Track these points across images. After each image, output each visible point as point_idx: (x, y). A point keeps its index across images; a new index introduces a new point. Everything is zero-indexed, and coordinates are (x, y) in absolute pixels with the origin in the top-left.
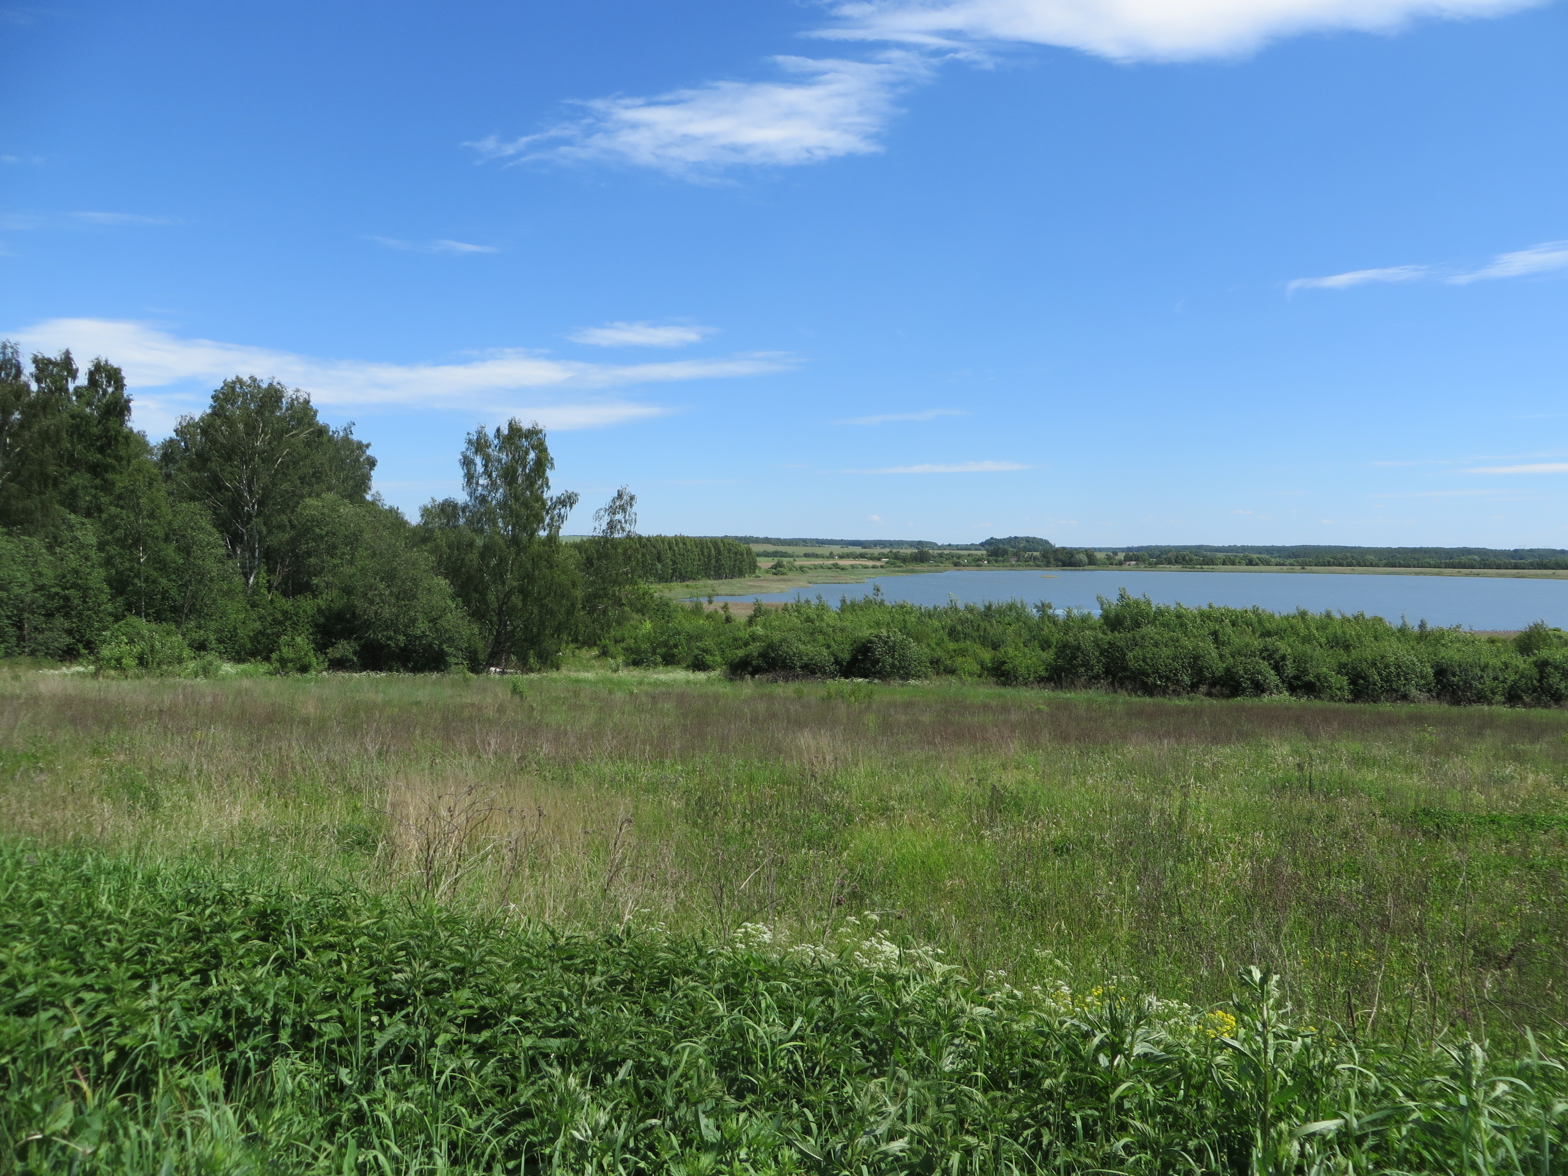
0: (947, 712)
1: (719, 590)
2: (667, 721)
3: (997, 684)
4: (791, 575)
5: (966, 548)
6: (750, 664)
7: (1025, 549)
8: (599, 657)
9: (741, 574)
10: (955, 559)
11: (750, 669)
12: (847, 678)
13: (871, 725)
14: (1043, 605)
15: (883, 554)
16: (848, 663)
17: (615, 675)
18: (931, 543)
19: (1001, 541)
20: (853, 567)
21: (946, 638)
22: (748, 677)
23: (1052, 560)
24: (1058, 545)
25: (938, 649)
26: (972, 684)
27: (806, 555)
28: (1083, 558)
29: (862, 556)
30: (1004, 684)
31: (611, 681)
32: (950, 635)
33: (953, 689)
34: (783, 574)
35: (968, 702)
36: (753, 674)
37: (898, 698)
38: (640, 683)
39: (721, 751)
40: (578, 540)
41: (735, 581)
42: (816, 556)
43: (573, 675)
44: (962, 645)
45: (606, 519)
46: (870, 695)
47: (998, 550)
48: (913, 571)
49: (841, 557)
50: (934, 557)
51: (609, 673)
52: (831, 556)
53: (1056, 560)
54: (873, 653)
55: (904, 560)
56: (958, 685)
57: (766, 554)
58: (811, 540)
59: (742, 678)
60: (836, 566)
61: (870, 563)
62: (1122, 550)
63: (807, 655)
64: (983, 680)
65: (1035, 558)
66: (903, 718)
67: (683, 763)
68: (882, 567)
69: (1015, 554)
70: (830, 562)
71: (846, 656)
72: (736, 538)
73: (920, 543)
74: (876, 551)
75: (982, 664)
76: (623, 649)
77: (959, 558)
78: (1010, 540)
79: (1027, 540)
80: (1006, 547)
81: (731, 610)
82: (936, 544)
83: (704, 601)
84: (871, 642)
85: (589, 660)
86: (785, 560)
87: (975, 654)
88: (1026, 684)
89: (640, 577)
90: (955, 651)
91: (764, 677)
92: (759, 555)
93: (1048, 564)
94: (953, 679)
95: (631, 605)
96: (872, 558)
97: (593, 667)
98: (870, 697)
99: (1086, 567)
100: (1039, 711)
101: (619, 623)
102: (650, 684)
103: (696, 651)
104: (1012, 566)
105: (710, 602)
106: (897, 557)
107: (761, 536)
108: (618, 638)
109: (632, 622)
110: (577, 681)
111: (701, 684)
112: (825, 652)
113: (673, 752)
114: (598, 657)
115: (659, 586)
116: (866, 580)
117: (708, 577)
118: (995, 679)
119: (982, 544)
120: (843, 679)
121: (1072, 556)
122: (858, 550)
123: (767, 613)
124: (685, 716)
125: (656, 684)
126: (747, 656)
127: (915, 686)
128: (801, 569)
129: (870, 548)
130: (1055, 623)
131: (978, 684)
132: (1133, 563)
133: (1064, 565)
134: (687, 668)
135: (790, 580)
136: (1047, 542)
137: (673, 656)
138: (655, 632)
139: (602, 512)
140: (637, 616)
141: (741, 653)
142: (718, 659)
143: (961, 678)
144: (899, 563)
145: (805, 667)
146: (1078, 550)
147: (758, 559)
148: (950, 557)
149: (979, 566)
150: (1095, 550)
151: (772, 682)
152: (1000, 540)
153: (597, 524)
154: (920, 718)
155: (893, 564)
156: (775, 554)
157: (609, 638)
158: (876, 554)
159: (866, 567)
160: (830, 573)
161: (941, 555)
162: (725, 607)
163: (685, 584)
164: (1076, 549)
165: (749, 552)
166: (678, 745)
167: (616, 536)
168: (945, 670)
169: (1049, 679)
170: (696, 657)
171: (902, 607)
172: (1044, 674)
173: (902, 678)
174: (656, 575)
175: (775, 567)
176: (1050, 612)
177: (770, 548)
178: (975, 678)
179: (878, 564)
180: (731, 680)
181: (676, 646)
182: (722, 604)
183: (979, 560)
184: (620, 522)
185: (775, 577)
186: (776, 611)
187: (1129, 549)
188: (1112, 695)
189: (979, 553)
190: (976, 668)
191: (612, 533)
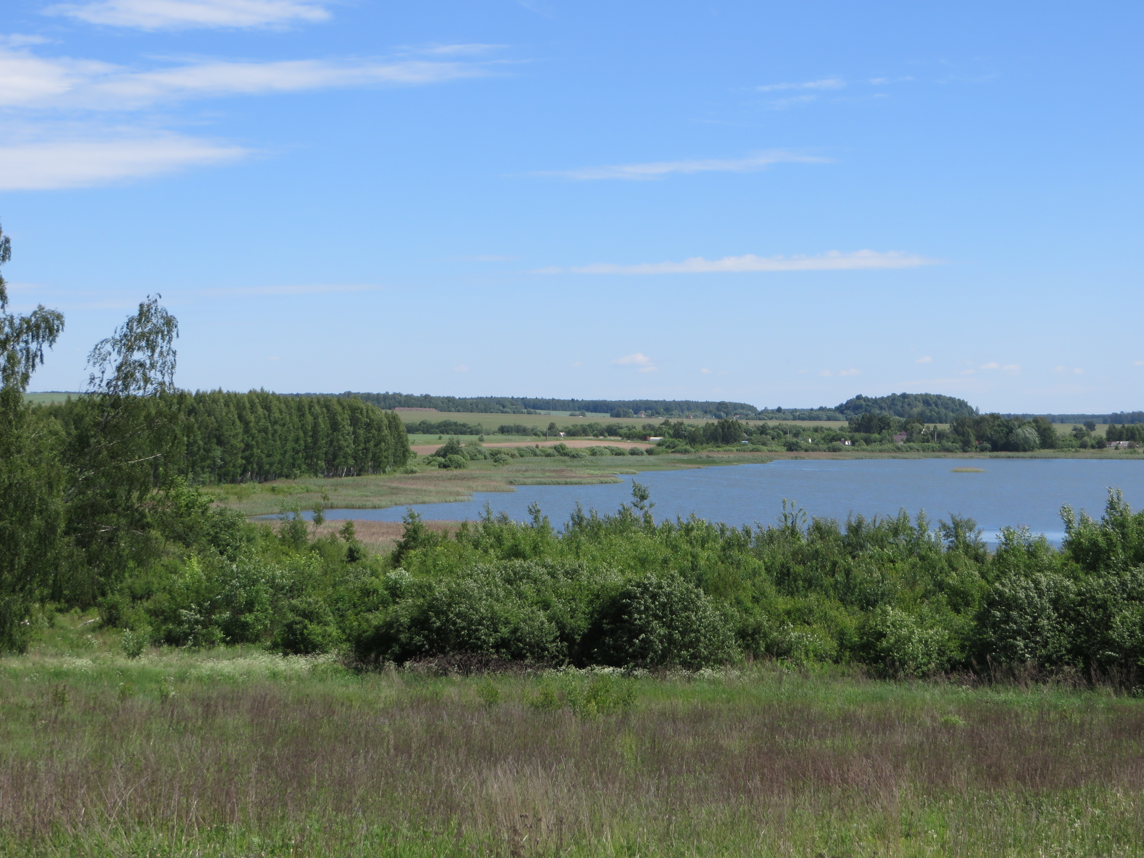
0: (774, 729)
1: (334, 498)
2: (232, 750)
3: (869, 675)
4: (472, 468)
5: (811, 415)
6: (395, 639)
7: (923, 419)
8: (101, 627)
9: (378, 467)
10: (789, 438)
11: (396, 649)
12: (580, 665)
13: (628, 755)
14: (957, 525)
15: (651, 427)
16: (584, 637)
17: (132, 663)
18: (743, 406)
19: (877, 402)
20: (593, 452)
21: (771, 589)
22: (391, 665)
23: (973, 438)
24: (982, 412)
25: (757, 610)
26: (821, 677)
27: (503, 430)
28: (1031, 433)
29: (612, 431)
30: (882, 676)
31: (124, 673)
32: (779, 582)
33: (786, 687)
34: (459, 466)
35: (815, 710)
36: (400, 661)
37: (681, 704)
38: (182, 678)
39: (338, 809)
40: (62, 401)
41: (369, 478)
42: (521, 431)
43: (51, 662)
44: (800, 602)
45: (116, 359)
46: (627, 700)
47: (870, 420)
48: (710, 461)
49: (571, 433)
50: (749, 433)
51: (122, 661)
52: (552, 431)
53: (980, 438)
54: (630, 615)
55: (693, 439)
56: (795, 677)
57: (426, 428)
58: (513, 401)
59: (379, 668)
60: (561, 451)
61: (627, 445)
62: (1104, 419)
63: (507, 623)
64: (842, 667)
65: (941, 436)
66: (689, 743)
67: (263, 832)
68: (650, 452)
69: (903, 428)
70: (549, 444)
71: (582, 624)
72: (368, 397)
73: (722, 406)
74: (639, 421)
75: (841, 636)
76: (148, 611)
77: (796, 435)
78: (893, 400)
79: (927, 400)
80: (885, 413)
81: (358, 537)
82: (752, 409)
83: (307, 518)
84: (629, 595)
85: (82, 633)
86: (464, 440)
87: (825, 617)
88: (925, 676)
89: (181, 472)
90: (788, 613)
91: (421, 666)
92: (412, 429)
93: (965, 447)
94: (785, 666)
95: (164, 525)
96: (630, 436)
97: (88, 647)
98: (626, 703)
99: (1037, 452)
100: (949, 727)
101: (141, 563)
102: (199, 679)
103: (291, 616)
104: (899, 449)
105: (318, 521)
106: (678, 432)
107: (417, 393)
108: (139, 592)
109: (165, 560)
110: (58, 674)
111: (300, 679)
112: (542, 615)
113: (243, 810)
114: (98, 628)
115: (219, 490)
116: (620, 478)
117: (314, 470)
118: (865, 667)
119: (841, 409)
120: (573, 670)
121: (1011, 430)
122: (604, 419)
123: (430, 542)
124: (269, 742)
125: (212, 680)
126: (389, 625)
127: (712, 682)
128: (495, 456)
129: (626, 415)
130: (978, 558)
131: (833, 677)
132: (1124, 443)
133: (996, 447)
134: (274, 648)
135: (473, 478)
136: (962, 404)
137: (245, 626)
138: (209, 579)
139: (108, 347)
140: (175, 548)
141: (376, 619)
142: (333, 630)
143: (800, 665)
144: (682, 445)
145: (502, 644)
146: (1021, 420)
147: (411, 437)
148: (779, 434)
149: (835, 450)
150: (1054, 419)
151: (436, 674)
152: (875, 401)
153: (96, 371)
154: (724, 742)
155: (672, 447)
156: (444, 428)
157: (121, 591)
158: (639, 428)
159: (619, 453)
160: (548, 463)
161: (763, 430)
162: (348, 531)
163: (268, 485)
164: (1017, 418)
165: (393, 423)
166: (252, 798)
167: (134, 391)
168: (768, 648)
169: (966, 666)
170: (290, 626)
171: (688, 530)
172: (958, 656)
173: (686, 665)
174: (212, 468)
175: (444, 453)
176: (970, 536)
177: (435, 417)
178: (828, 666)
179: (642, 446)
180: (358, 671)
181: (250, 606)
182: (341, 525)
183: (834, 439)
184: (142, 365)
185: (443, 472)
186: (445, 537)
187: (1116, 418)
188: (1086, 694)
189: (835, 425)
190: (831, 645)
191: (126, 387)
